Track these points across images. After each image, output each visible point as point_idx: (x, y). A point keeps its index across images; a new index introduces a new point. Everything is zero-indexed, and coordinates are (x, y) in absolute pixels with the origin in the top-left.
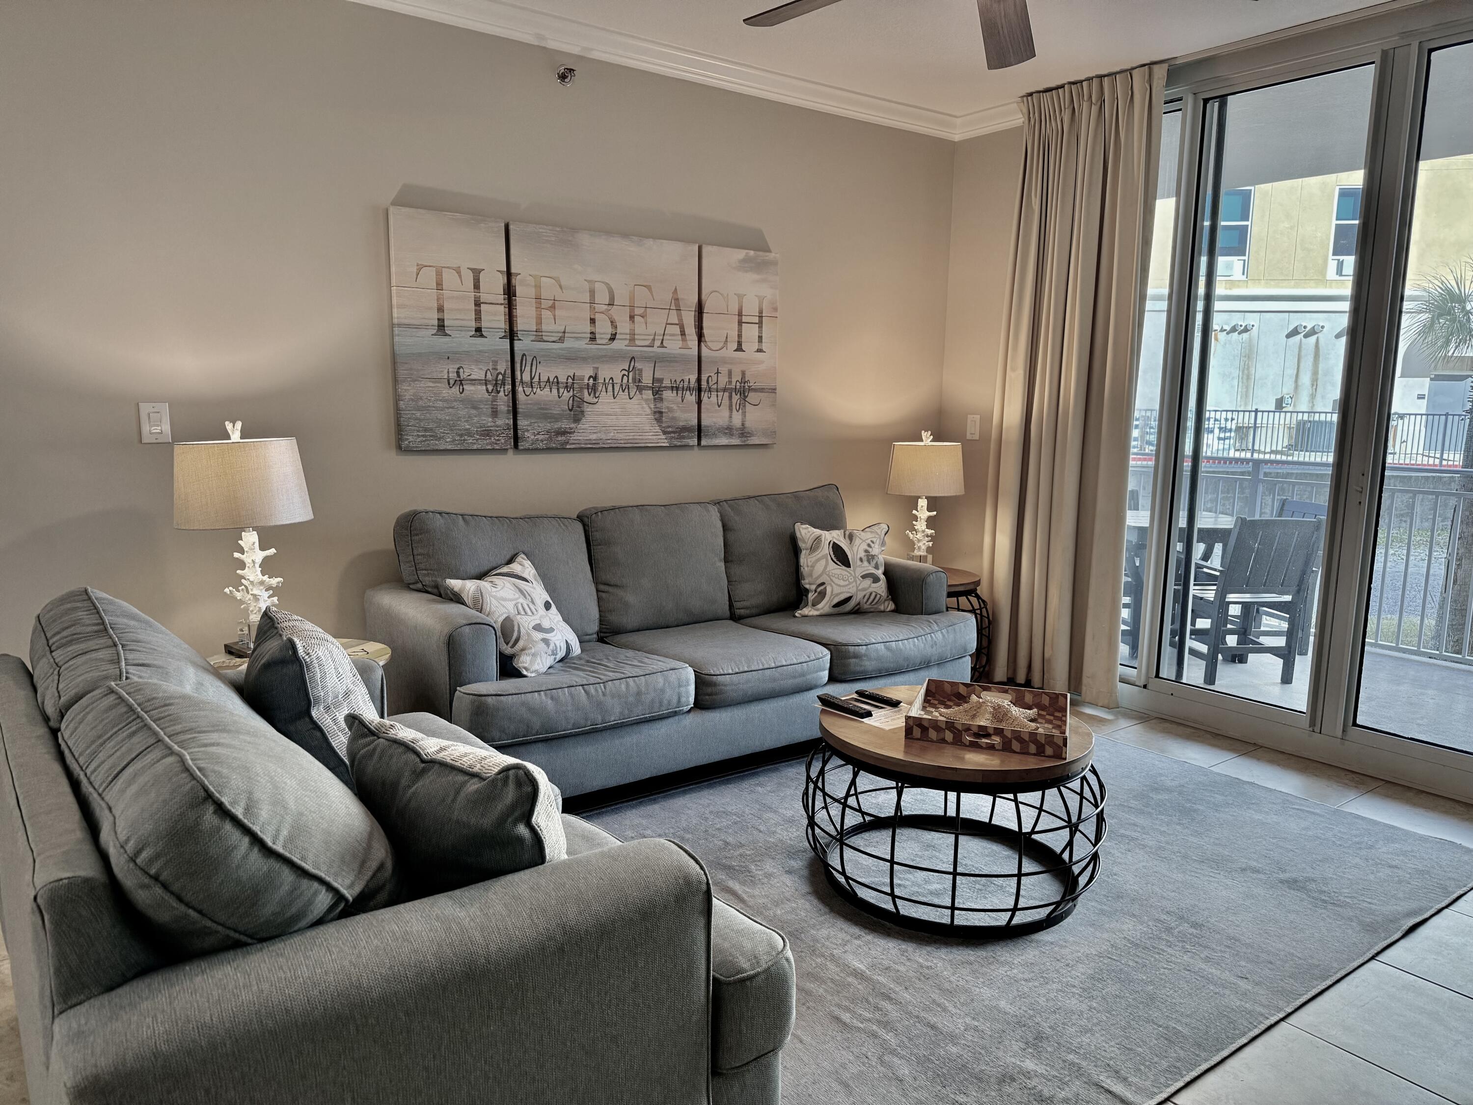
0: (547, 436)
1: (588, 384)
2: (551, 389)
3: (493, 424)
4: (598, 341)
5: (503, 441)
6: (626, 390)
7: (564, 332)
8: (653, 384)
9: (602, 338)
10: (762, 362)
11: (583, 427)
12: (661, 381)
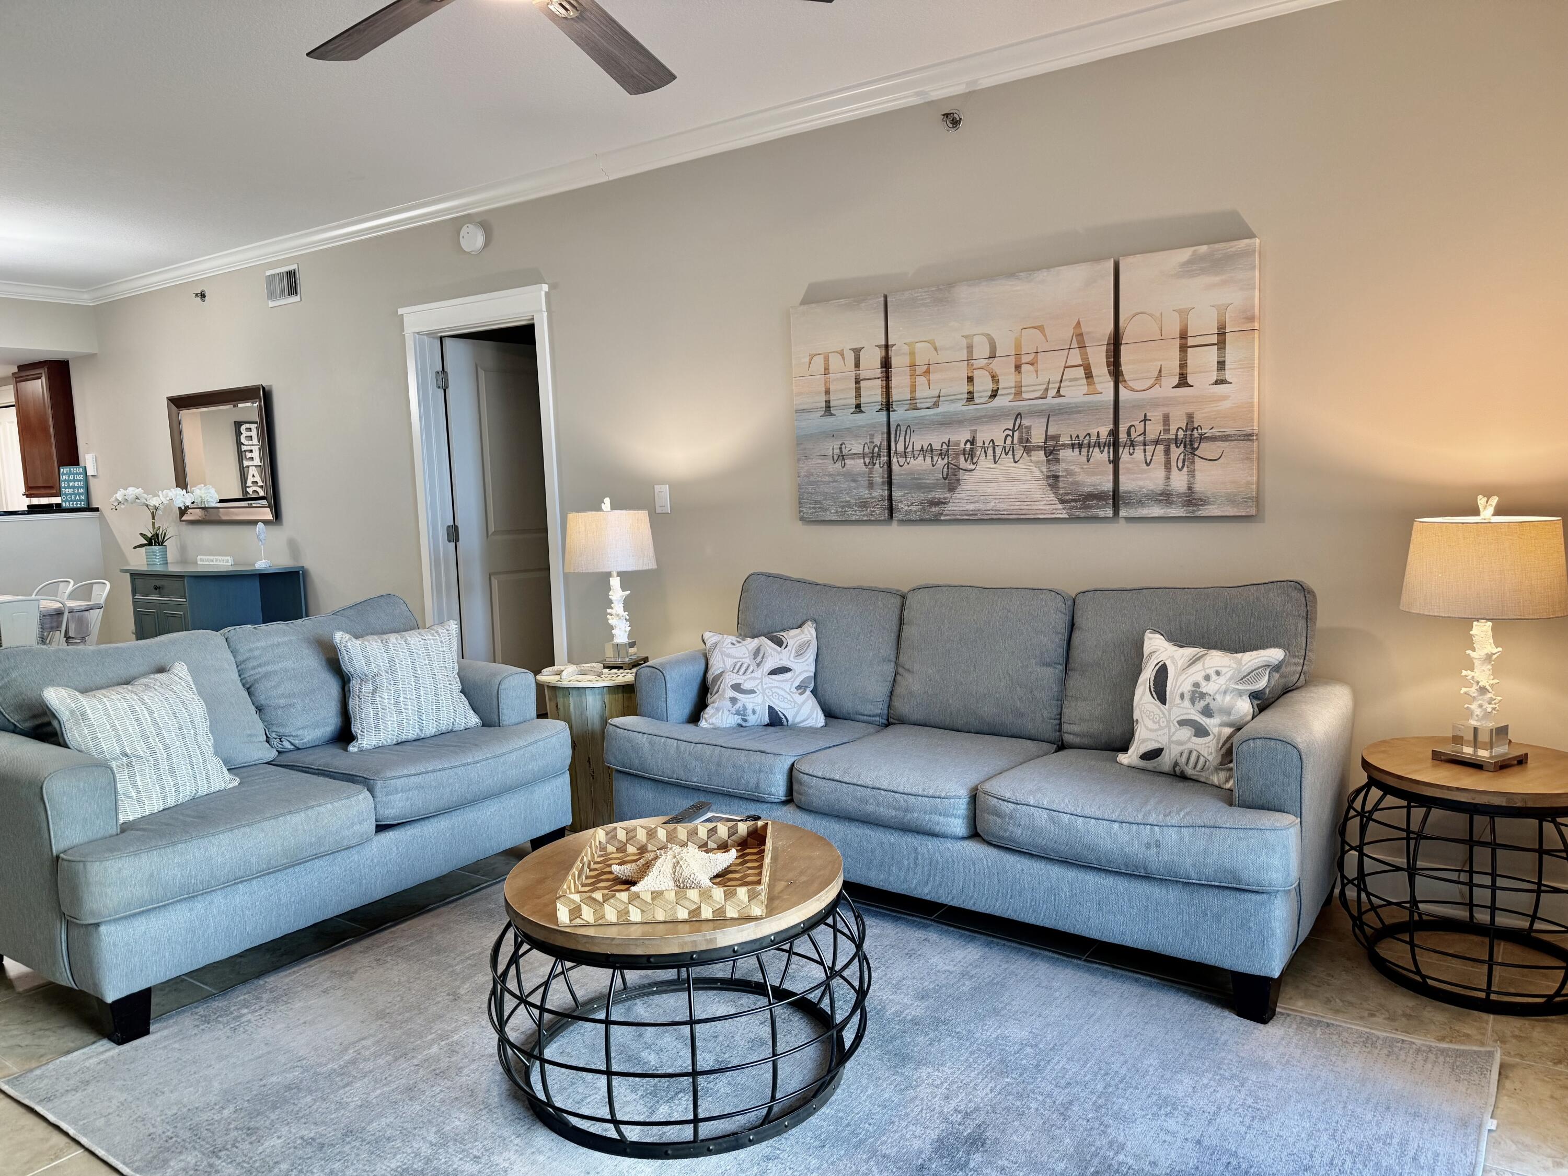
0: (921, 507)
1: (964, 449)
4: (977, 401)
6: (1011, 453)
7: (939, 397)
8: (1045, 443)
9: (980, 397)
10: (1224, 398)
11: (959, 496)
12: (1056, 438)
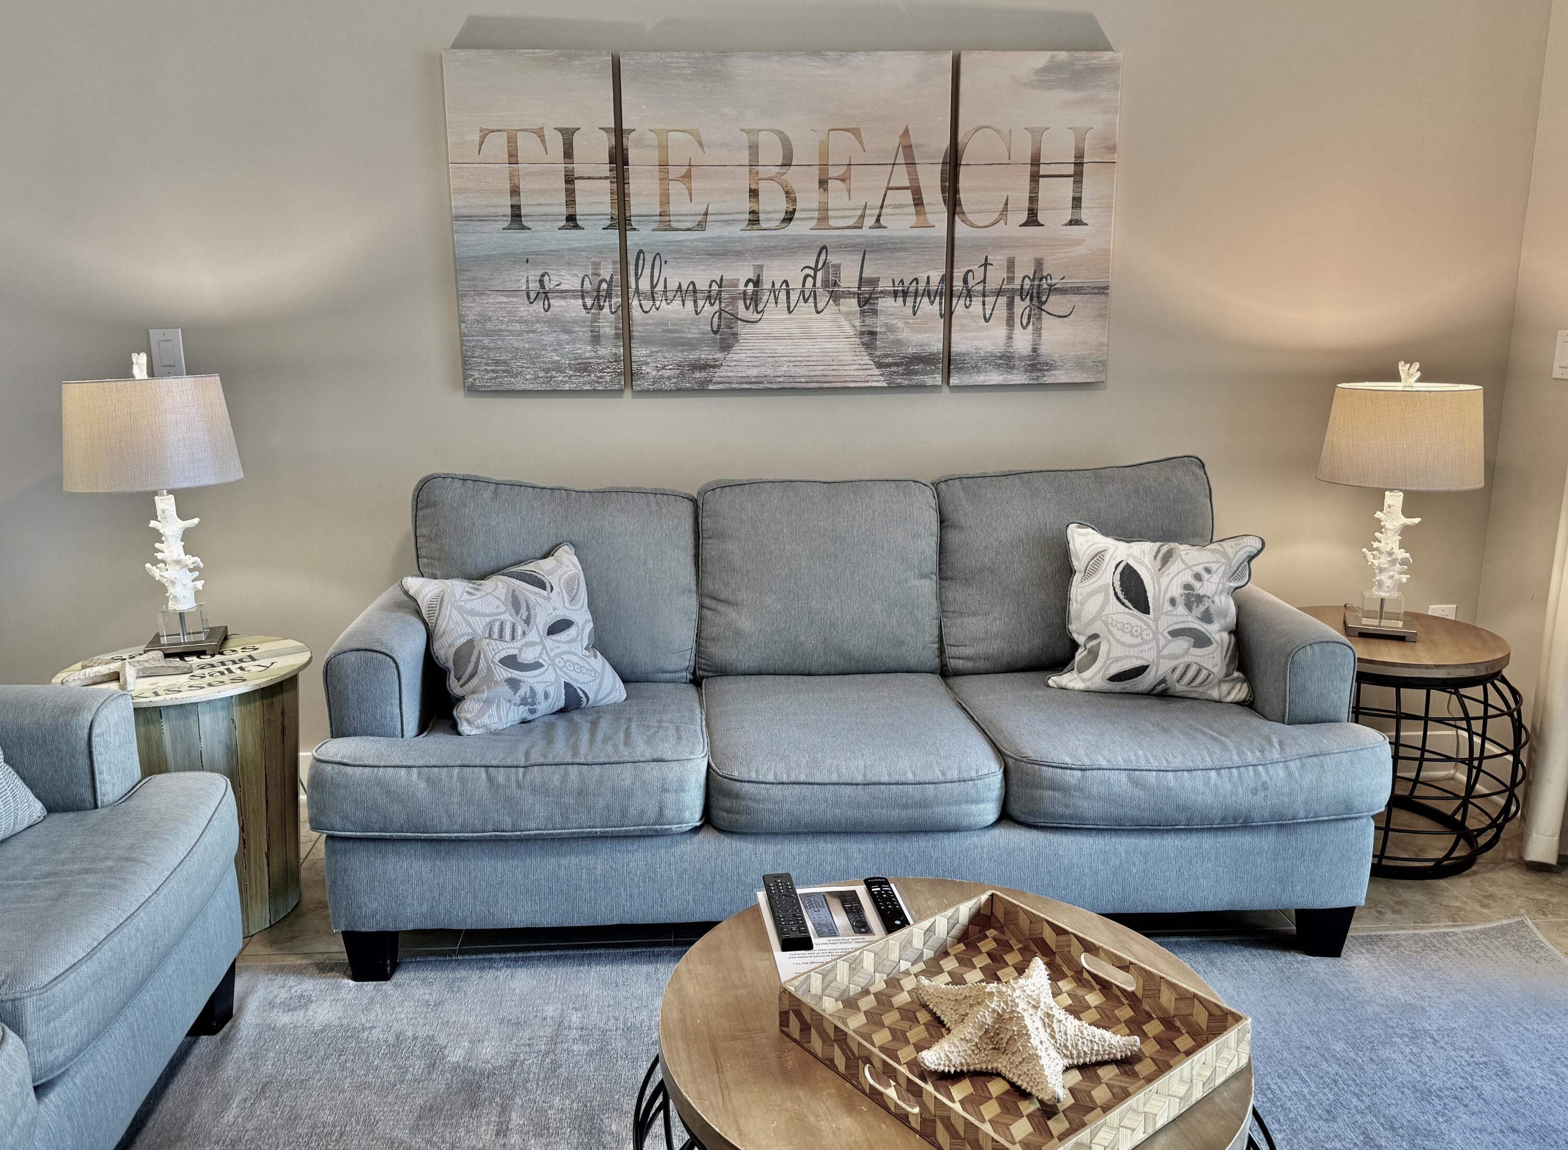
0: (677, 372)
1: (745, 292)
2: (683, 301)
3: (593, 354)
4: (764, 225)
5: (608, 379)
6: (811, 300)
7: (706, 214)
8: (859, 288)
9: (769, 220)
10: (1079, 242)
11: (735, 357)
12: (874, 282)
